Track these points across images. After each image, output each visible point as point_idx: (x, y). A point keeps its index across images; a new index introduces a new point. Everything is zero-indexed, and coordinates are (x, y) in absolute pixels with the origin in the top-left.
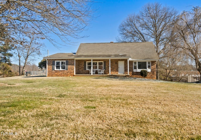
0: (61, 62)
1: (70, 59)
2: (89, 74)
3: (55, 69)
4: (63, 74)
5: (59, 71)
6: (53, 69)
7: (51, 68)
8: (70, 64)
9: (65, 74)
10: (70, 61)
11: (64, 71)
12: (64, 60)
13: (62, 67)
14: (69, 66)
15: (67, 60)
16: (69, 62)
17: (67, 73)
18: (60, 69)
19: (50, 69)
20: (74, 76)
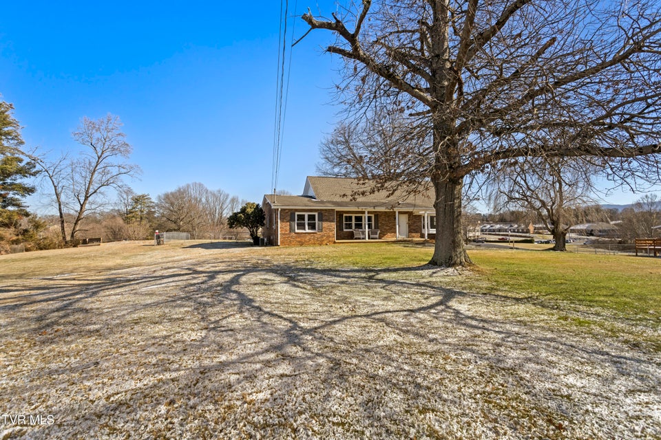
0: (306, 214)
1: (326, 210)
2: (352, 239)
3: (297, 231)
4: (314, 239)
5: (305, 233)
6: (292, 230)
7: (288, 228)
8: (327, 220)
9: (318, 240)
10: (326, 214)
11: (316, 233)
12: (315, 211)
13: (308, 225)
14: (325, 224)
15: (321, 212)
16: (324, 215)
17: (322, 237)
18: (304, 229)
19: (286, 231)
20: (335, 243)
